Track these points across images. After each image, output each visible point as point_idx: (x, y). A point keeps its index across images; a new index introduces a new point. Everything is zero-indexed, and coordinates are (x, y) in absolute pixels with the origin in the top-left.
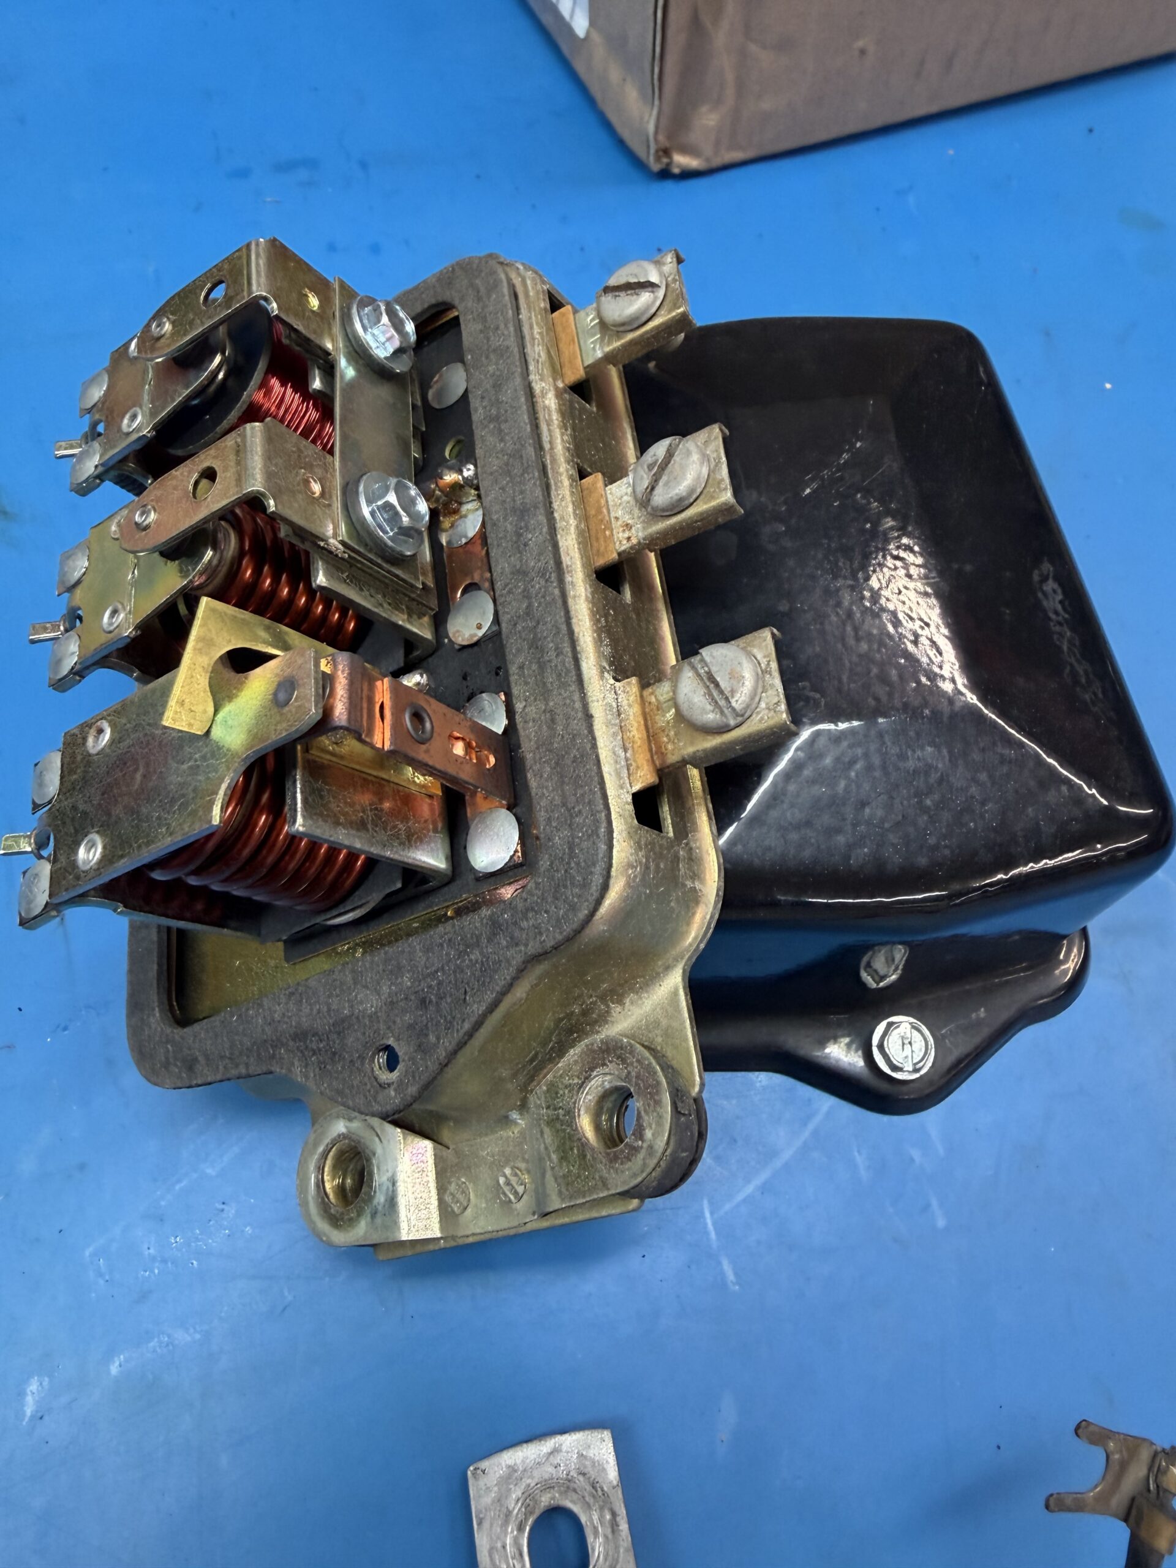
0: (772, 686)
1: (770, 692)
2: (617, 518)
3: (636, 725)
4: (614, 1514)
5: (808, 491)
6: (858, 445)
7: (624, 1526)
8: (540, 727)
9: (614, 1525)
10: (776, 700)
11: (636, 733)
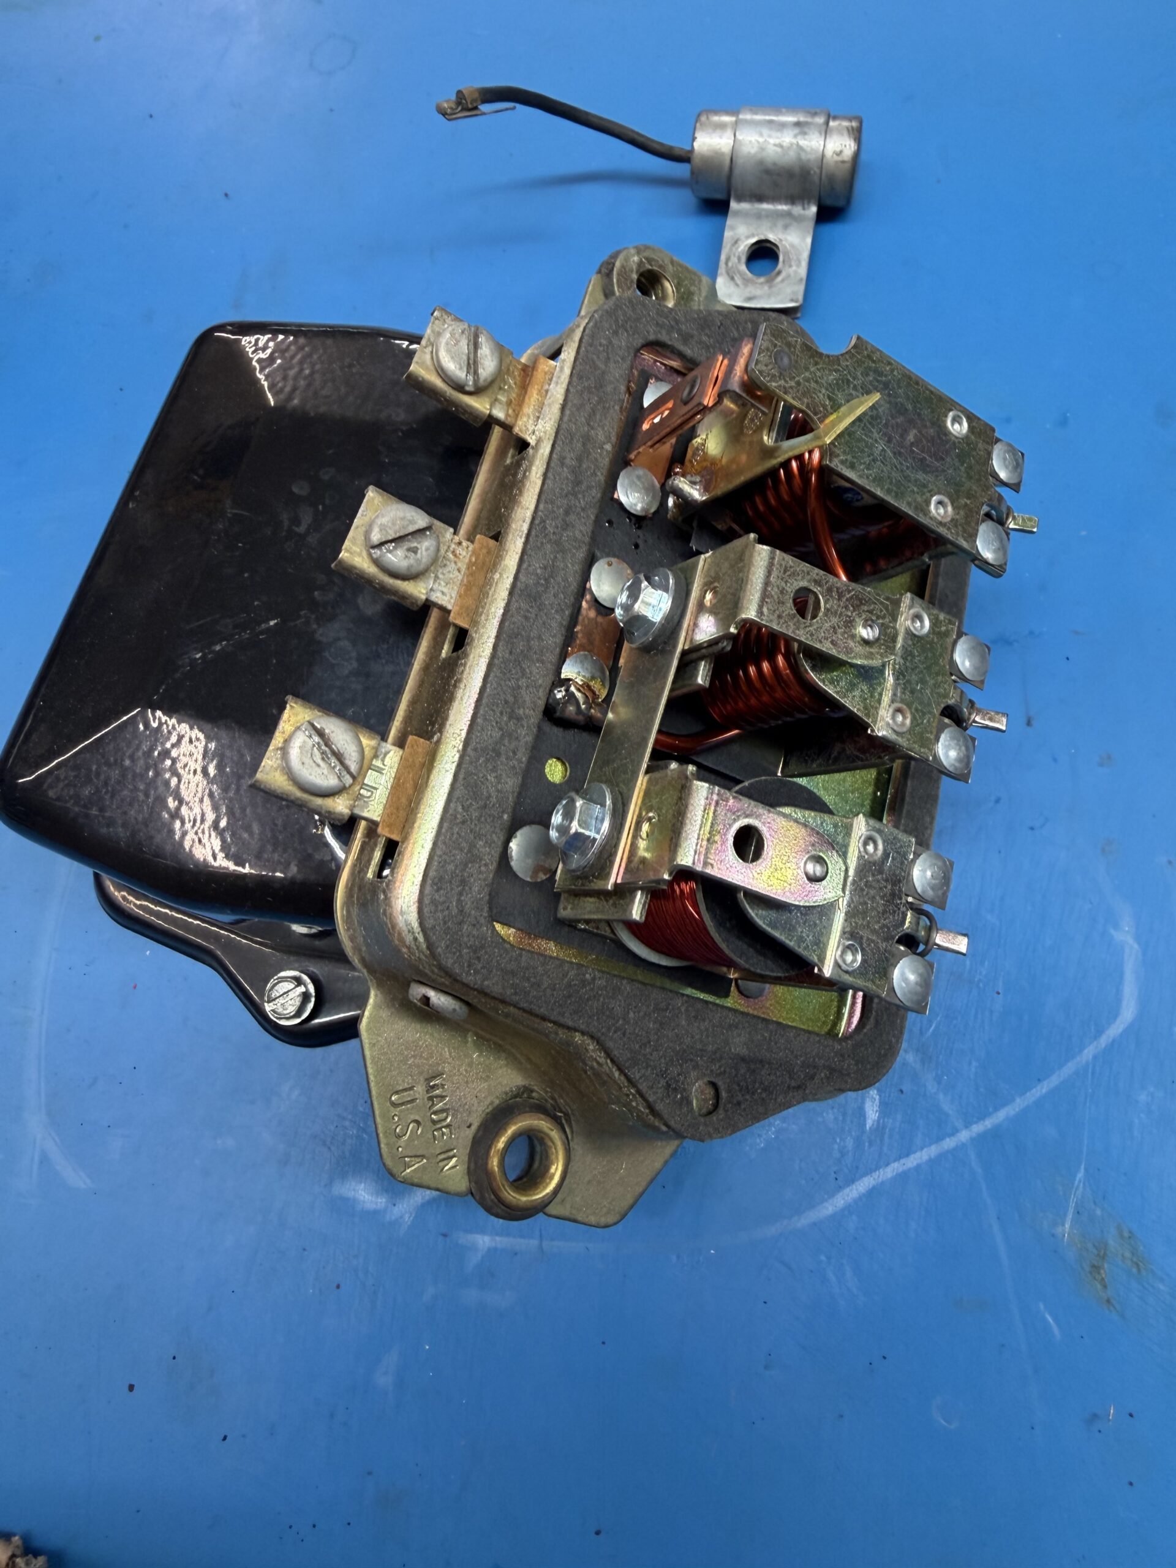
0: (433, 331)
1: (437, 329)
2: (459, 570)
3: (532, 400)
4: (726, 264)
5: (272, 623)
6: (198, 656)
7: (723, 257)
8: (601, 421)
9: (728, 259)
10: (437, 322)
11: (533, 396)
